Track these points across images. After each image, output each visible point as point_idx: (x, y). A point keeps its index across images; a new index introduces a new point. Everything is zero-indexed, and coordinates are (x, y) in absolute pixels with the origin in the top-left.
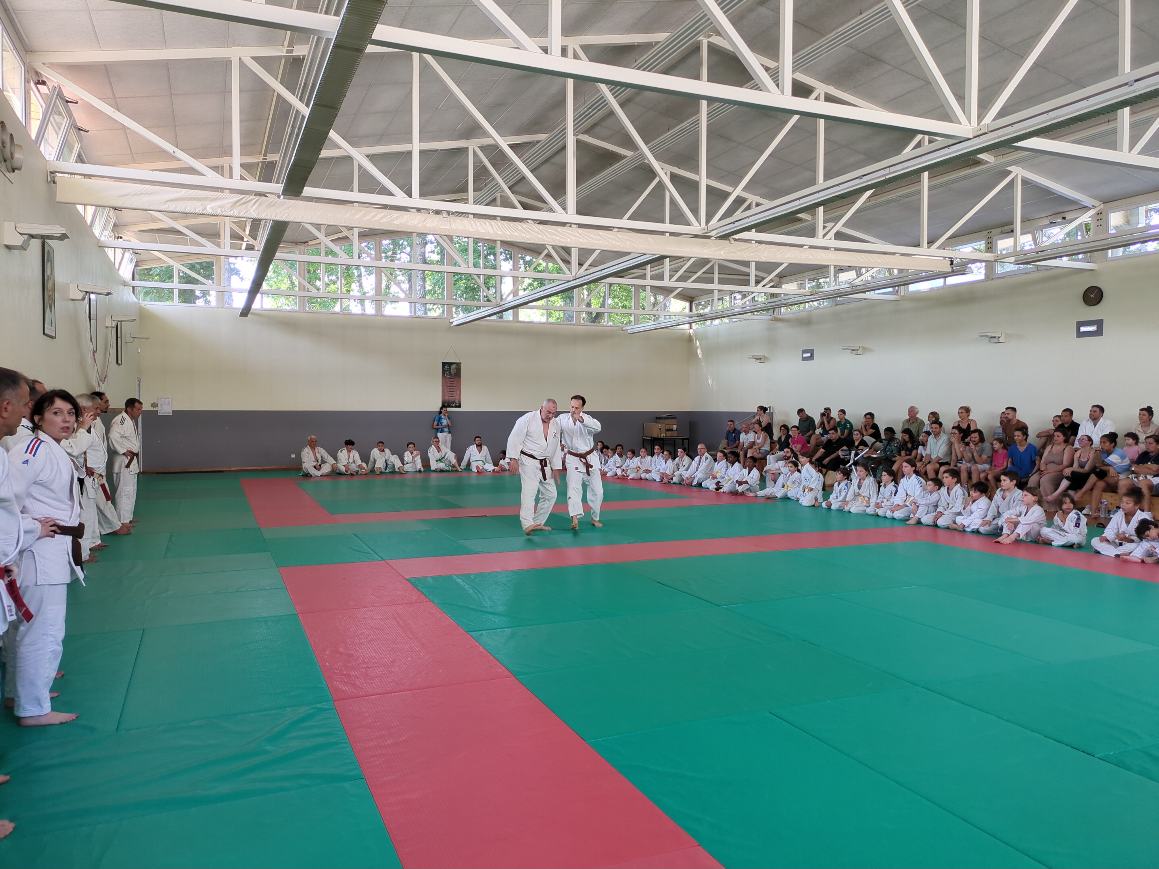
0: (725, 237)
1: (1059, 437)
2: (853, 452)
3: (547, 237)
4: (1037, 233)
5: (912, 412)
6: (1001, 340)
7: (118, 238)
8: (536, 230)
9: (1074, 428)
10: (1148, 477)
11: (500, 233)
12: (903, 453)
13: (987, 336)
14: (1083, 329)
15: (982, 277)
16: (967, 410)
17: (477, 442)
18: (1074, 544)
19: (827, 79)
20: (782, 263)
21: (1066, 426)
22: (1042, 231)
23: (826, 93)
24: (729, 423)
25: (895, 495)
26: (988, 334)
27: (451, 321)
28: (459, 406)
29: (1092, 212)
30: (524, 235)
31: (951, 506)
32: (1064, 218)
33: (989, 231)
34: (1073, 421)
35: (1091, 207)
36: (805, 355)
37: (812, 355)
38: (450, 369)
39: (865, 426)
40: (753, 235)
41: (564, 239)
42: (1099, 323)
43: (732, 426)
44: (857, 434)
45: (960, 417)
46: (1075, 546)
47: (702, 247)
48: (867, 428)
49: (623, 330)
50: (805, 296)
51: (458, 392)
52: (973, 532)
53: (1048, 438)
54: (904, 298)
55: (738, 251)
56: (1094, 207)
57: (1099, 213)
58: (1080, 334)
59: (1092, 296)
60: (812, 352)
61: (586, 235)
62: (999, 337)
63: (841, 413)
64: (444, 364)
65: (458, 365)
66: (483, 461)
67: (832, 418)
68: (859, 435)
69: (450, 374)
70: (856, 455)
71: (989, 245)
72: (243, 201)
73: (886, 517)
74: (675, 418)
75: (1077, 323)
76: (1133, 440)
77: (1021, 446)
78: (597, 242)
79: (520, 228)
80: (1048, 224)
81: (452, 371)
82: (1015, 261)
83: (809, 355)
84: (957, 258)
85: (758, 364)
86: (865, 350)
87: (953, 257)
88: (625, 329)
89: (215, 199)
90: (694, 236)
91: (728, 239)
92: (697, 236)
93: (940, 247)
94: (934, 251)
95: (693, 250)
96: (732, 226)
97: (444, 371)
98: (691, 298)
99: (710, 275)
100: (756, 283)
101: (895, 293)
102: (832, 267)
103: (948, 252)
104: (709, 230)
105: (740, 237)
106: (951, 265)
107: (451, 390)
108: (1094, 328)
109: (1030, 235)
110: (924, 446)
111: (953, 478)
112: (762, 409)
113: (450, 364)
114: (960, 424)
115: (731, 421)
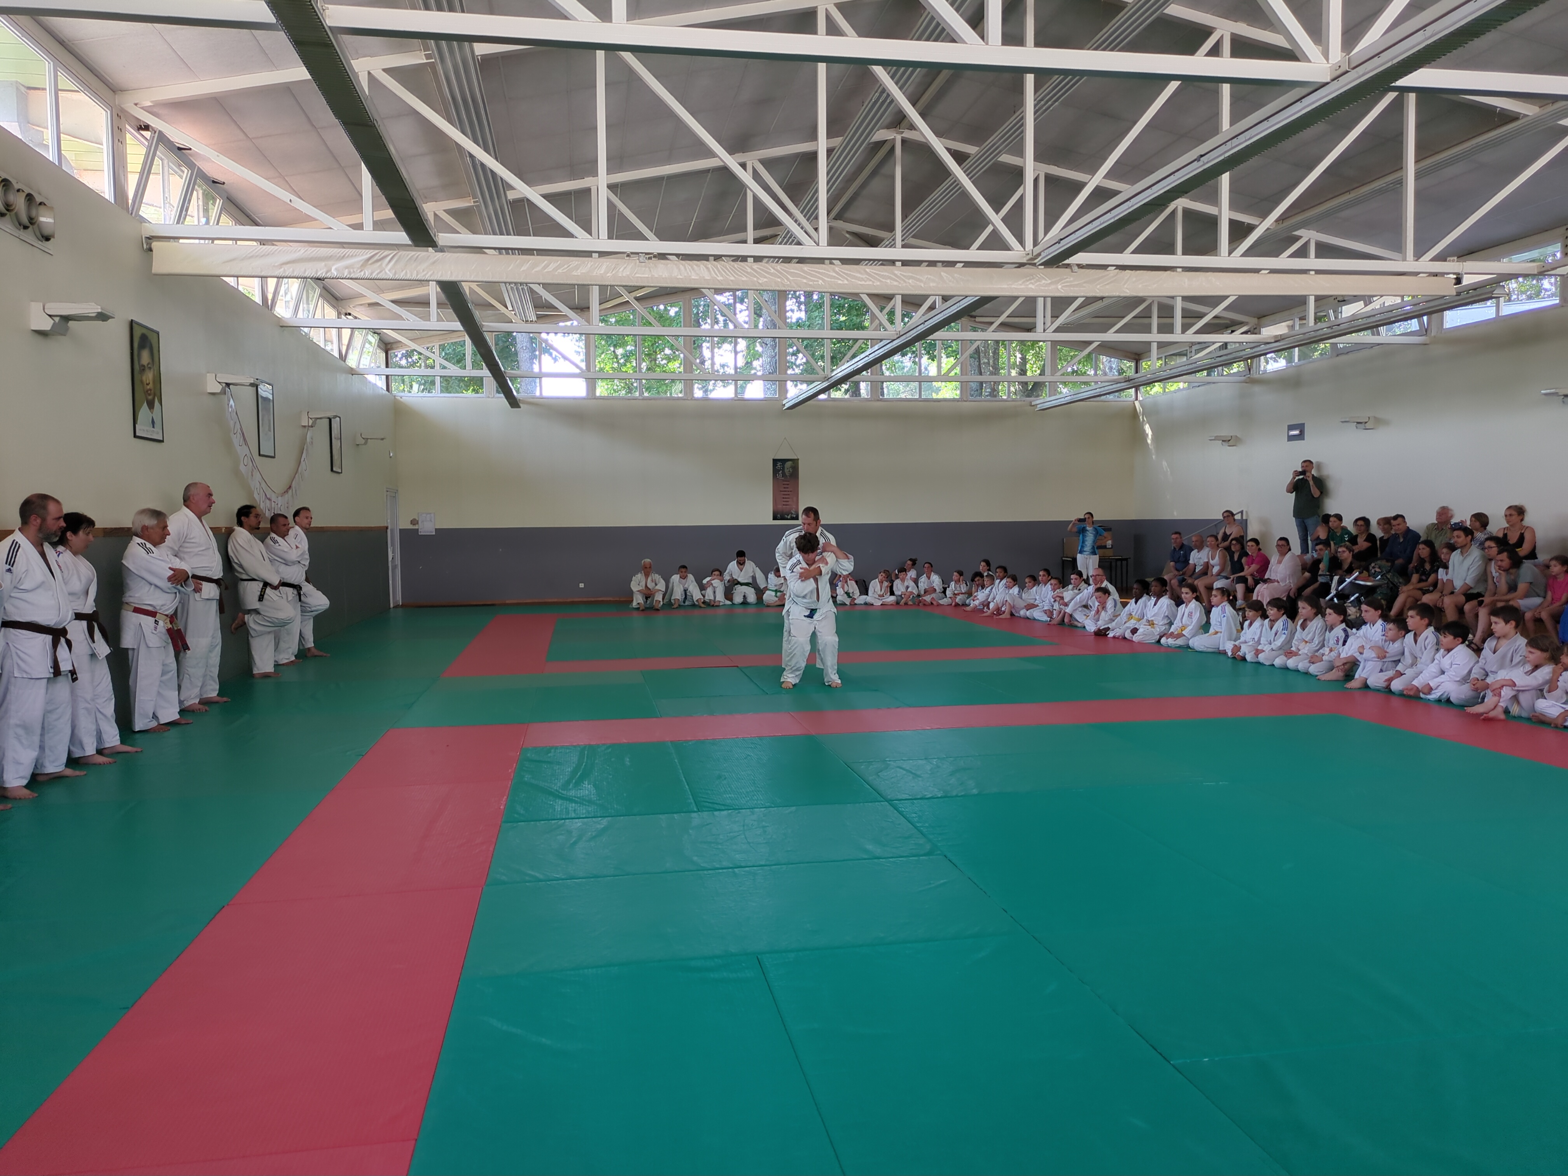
0: (1056, 262)
3: (788, 279)
7: (346, 314)
8: (773, 271)
11: (720, 278)
12: (1415, 577)
13: (1557, 394)
15: (1554, 301)
16: (1519, 511)
20: (1229, 296)
23: (1232, 34)
24: (1174, 536)
25: (1344, 644)
26: (1559, 391)
27: (784, 402)
30: (755, 279)
33: (1567, 227)
36: (1292, 433)
37: (1302, 432)
38: (783, 468)
40: (1082, 258)
41: (814, 281)
43: (1178, 540)
44: (1344, 551)
45: (1508, 522)
47: (1028, 281)
49: (1031, 406)
51: (795, 499)
54: (1435, 341)
55: (1085, 283)
60: (1301, 427)
61: (846, 274)
64: (775, 461)
65: (795, 462)
69: (784, 475)
71: (1567, 250)
72: (376, 257)
78: (863, 283)
79: (749, 270)
81: (786, 471)
83: (1296, 432)
84: (1466, 274)
85: (1227, 449)
86: (1379, 422)
87: (1459, 271)
88: (1033, 403)
89: (343, 258)
90: (1017, 265)
91: (1068, 266)
92: (1021, 265)
93: (1441, 257)
94: (1425, 264)
95: (1013, 286)
96: (1057, 246)
97: (775, 471)
98: (1137, 354)
99: (1146, 321)
100: (1185, 328)
101: (1424, 331)
102: (1312, 300)
103: (1452, 266)
104: (1034, 254)
105: (1084, 263)
106: (1456, 284)
107: (784, 496)
110: (1446, 567)
111: (1422, 619)
112: (1229, 514)
113: (784, 461)
114: (1505, 535)
115: (1176, 533)
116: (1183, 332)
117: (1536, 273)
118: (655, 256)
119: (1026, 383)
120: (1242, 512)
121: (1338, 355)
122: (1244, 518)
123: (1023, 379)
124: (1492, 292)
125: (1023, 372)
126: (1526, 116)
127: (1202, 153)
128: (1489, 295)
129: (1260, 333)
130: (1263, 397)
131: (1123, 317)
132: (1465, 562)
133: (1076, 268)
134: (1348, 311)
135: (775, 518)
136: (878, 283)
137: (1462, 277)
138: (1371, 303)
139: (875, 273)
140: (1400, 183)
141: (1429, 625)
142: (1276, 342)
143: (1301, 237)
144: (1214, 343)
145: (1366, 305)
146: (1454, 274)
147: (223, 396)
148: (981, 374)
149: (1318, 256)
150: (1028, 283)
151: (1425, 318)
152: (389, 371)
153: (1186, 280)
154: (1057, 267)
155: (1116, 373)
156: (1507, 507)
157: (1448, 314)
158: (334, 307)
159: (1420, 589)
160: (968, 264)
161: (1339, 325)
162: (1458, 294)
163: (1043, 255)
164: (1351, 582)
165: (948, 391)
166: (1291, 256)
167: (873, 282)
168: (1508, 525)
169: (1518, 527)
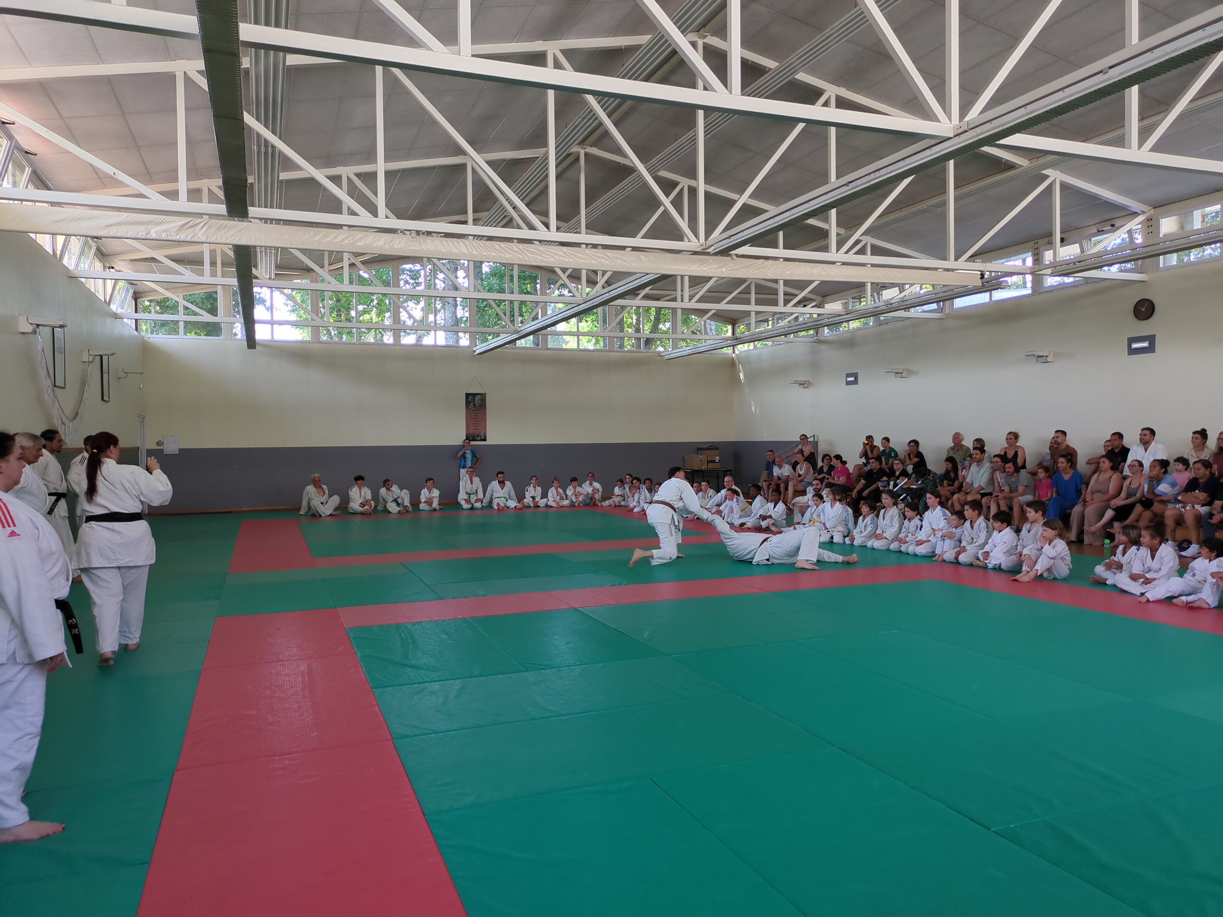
0: (725, 252)
1: (1106, 464)
2: (892, 483)
5: (957, 438)
6: (1049, 359)
7: (110, 267)
8: (516, 249)
9: (1125, 451)
10: (1196, 506)
11: (475, 253)
12: (945, 482)
13: (1034, 355)
14: (1135, 346)
15: (1028, 291)
16: (1015, 436)
17: (500, 479)
19: (836, 81)
20: (814, 281)
21: (1116, 451)
22: (1090, 240)
23: (837, 95)
24: (769, 453)
25: (921, 530)
26: (1034, 353)
27: (474, 349)
28: (485, 440)
29: (1141, 218)
30: (503, 255)
31: (975, 540)
32: (1113, 226)
33: (1036, 241)
34: (1123, 446)
35: (1140, 212)
36: (849, 379)
37: (856, 379)
38: (474, 400)
39: (909, 455)
40: (746, 250)
41: (546, 258)
42: (1151, 339)
43: (772, 457)
44: (898, 464)
45: (1008, 443)
48: (911, 456)
50: (840, 315)
51: (483, 425)
52: (994, 569)
53: (1095, 464)
54: (948, 316)
55: (741, 268)
56: (1144, 212)
57: (1150, 219)
58: (1132, 352)
59: (1143, 309)
60: (855, 375)
61: (570, 254)
62: (1047, 356)
63: (885, 441)
64: (467, 395)
65: (483, 396)
66: (505, 498)
67: (875, 446)
68: (900, 464)
69: (474, 405)
70: (896, 486)
71: (1036, 257)
72: (191, 224)
73: (908, 553)
74: (717, 449)
75: (1129, 339)
76: (1183, 465)
77: (1066, 473)
78: (583, 261)
80: (1095, 233)
81: (476, 402)
82: (1052, 273)
83: (852, 379)
84: (987, 271)
85: (801, 389)
86: (910, 372)
87: (983, 269)
88: (661, 355)
89: (160, 223)
90: (693, 253)
91: (732, 256)
92: (696, 253)
93: (971, 260)
94: (962, 263)
95: (686, 268)
96: (728, 240)
97: (468, 403)
98: (733, 320)
99: (747, 295)
100: (786, 302)
101: (940, 310)
102: (869, 284)
103: (978, 265)
104: (708, 245)
105: (746, 254)
106: (981, 278)
107: (475, 423)
108: (1145, 344)
109: (1078, 245)
111: (973, 511)
112: (804, 437)
113: (474, 395)
114: (1006, 453)
115: (770, 451)
116: (785, 305)
118: (423, 234)
120: (814, 436)
121: (880, 325)
122: (816, 440)
126: (1021, 166)
127: (850, 181)
130: (828, 354)
131: (731, 293)
132: (980, 471)
133: (735, 257)
134: (889, 294)
136: (595, 262)
137: (985, 274)
138: (904, 290)
139: (592, 254)
141: (979, 515)
142: (846, 314)
143: (861, 241)
144: (794, 313)
145: (901, 291)
146: (979, 271)
147: (33, 336)
149: (872, 254)
150: (702, 266)
151: (941, 303)
152: (139, 316)
154: (725, 256)
156: (1008, 432)
157: (957, 301)
158: (101, 261)
161: (891, 304)
163: (714, 247)
164: (901, 486)
166: (856, 253)
167: (591, 261)
168: (1007, 446)
169: (1014, 447)
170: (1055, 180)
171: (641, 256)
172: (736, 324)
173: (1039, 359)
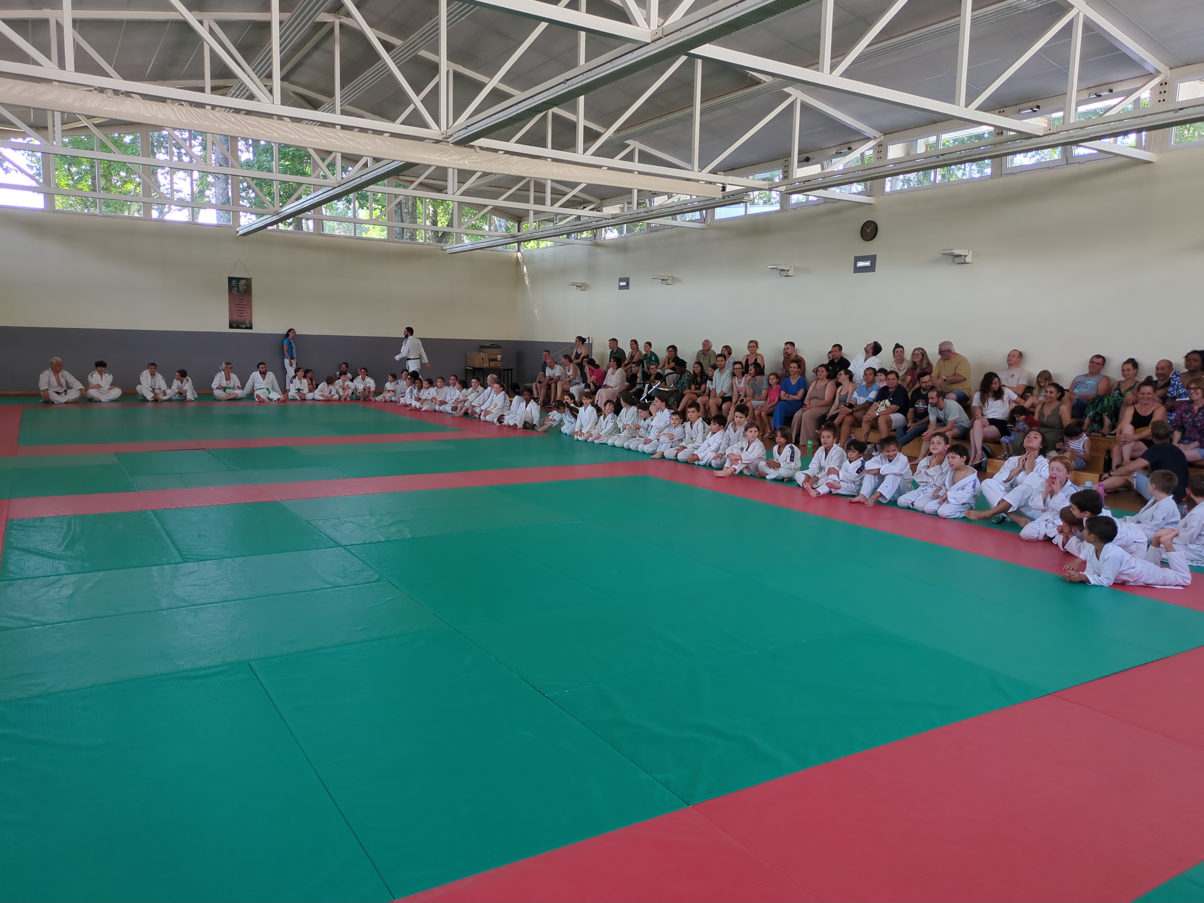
0: (463, 142)
1: (824, 373)
3: (247, 129)
4: (825, 162)
5: (707, 343)
6: (790, 273)
8: (233, 120)
11: (185, 121)
13: (777, 269)
14: (859, 264)
15: (777, 207)
16: (755, 344)
17: (262, 370)
18: (784, 478)
21: (836, 361)
22: (831, 161)
24: (544, 353)
25: (651, 429)
26: (777, 267)
27: (237, 230)
28: (251, 328)
29: (872, 143)
30: (217, 125)
31: (694, 439)
32: (849, 149)
33: (786, 159)
34: (842, 357)
35: (873, 138)
36: (622, 284)
37: (628, 284)
38: (238, 285)
39: (669, 359)
40: (483, 142)
41: (270, 133)
42: (873, 259)
43: (547, 357)
45: (749, 351)
46: (785, 480)
47: (443, 154)
48: (670, 361)
49: (441, 250)
51: (249, 311)
52: (705, 465)
54: (709, 227)
55: (484, 161)
56: (875, 138)
57: (880, 145)
58: (858, 270)
59: (869, 231)
60: (627, 280)
61: (298, 131)
62: (788, 270)
63: (648, 345)
65: (248, 281)
66: (268, 389)
67: (638, 350)
69: (238, 290)
70: (650, 388)
71: (786, 174)
74: (499, 347)
75: (855, 257)
78: (312, 140)
79: (212, 117)
80: (835, 155)
81: (240, 287)
83: (624, 284)
84: (728, 184)
85: (579, 292)
86: (674, 280)
87: (725, 182)
88: (444, 248)
90: (434, 141)
91: (472, 147)
92: (437, 142)
93: (714, 172)
94: (705, 175)
95: (431, 157)
96: (465, 131)
97: (231, 287)
98: (519, 218)
99: (525, 193)
100: (553, 202)
101: (703, 220)
102: (636, 191)
103: (720, 178)
104: (448, 135)
105: (485, 146)
106: (722, 191)
107: (239, 309)
108: (868, 264)
109: (819, 165)
110: (711, 380)
111: (695, 413)
112: (581, 339)
113: (238, 279)
115: (546, 351)
116: (552, 205)
117: (767, 188)
118: (122, 93)
119: (437, 232)
120: (589, 338)
121: (651, 232)
123: (434, 228)
124: (742, 198)
125: (435, 223)
126: (764, 82)
127: (568, 78)
128: (741, 200)
129: (602, 212)
130: (604, 257)
131: (510, 189)
132: (722, 376)
133: (479, 149)
134: (658, 201)
135: (231, 327)
136: (325, 142)
137: (726, 187)
138: (672, 197)
139: (322, 133)
140: (691, 116)
141: (699, 417)
142: (612, 218)
143: (629, 145)
144: (571, 215)
145: (669, 198)
146: (722, 183)
148: (402, 221)
150: (443, 156)
151: (704, 211)
153: (555, 168)
154: (464, 147)
155: (504, 230)
157: (718, 210)
159: (696, 394)
160: (393, 135)
161: (652, 211)
162: (724, 198)
163: (455, 136)
164: (656, 389)
165: (377, 233)
166: (622, 159)
167: (321, 140)
168: (749, 353)
169: (755, 354)
170: (796, 99)
171: (377, 140)
172: (521, 222)
173: (782, 272)
